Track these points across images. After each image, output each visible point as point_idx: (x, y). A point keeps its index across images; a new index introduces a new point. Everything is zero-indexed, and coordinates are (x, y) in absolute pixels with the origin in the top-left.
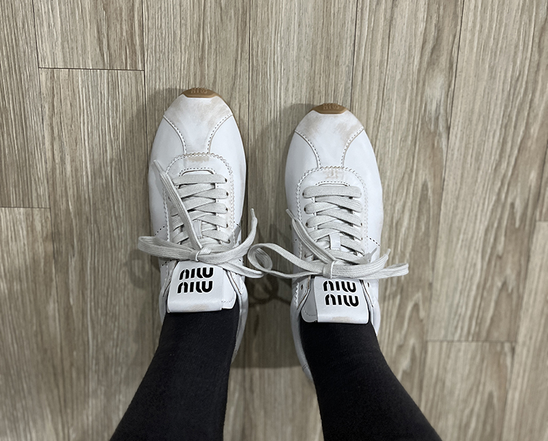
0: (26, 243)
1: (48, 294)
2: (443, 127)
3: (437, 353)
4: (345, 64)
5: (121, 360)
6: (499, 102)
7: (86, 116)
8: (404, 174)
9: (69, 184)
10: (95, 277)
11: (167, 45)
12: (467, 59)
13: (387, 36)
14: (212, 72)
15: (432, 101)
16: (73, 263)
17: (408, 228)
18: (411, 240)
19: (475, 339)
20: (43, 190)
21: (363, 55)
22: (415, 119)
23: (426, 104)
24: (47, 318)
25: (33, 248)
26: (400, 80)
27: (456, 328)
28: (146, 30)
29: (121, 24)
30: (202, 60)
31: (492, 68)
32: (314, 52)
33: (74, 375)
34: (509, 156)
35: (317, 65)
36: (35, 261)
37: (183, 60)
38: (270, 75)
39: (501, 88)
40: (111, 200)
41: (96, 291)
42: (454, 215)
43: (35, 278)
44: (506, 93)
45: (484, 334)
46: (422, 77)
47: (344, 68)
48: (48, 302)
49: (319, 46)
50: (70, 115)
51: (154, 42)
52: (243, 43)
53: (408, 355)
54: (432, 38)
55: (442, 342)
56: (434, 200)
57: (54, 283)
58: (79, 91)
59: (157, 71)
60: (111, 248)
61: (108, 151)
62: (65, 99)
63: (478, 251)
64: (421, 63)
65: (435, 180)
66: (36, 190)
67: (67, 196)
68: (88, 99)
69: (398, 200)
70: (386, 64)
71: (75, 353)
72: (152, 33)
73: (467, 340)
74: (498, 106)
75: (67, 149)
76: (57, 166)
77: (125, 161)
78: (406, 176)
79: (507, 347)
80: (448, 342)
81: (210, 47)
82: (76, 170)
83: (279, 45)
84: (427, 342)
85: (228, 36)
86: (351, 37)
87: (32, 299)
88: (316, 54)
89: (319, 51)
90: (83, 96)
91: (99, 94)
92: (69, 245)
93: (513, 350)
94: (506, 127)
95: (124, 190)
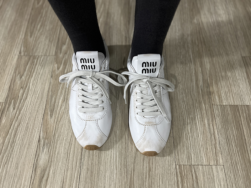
0: (221, 91)
1: (210, 71)
2: (42, 141)
3: (51, 51)
4: (84, 170)
5: (178, 48)
6: (15, 153)
7: (200, 144)
8: (60, 121)
9: (205, 115)
10: (191, 78)
11: (166, 177)
12: (28, 172)
13: (64, 182)
14: (145, 165)
15: (46, 153)
16: (201, 83)
17: (59, 99)
18: (59, 94)
19: (35, 57)
20: (216, 112)
21: (76, 174)
22: (54, 145)
23: (48, 152)
24: (210, 62)
25: (218, 89)
26: (60, 162)
27: (42, 61)
28: (176, 184)
29: (187, 186)
30: (150, 170)
31: (17, 168)
32: (98, 174)
33: (197, 42)
34: (13, 129)
35: (97, 169)
36: (217, 84)
37: (158, 170)
38: (118, 164)
39: (14, 159)
40: (187, 109)
41: (190, 73)
42: (40, 104)
43: (216, 77)
44: (12, 157)
45: (31, 59)
46: (49, 164)
47: (85, 167)
48: (210, 68)
49: (96, 177)
50: (207, 144)
51: (172, 178)
52: (131, 178)
53: (63, 51)
54: (43, 182)
55: (49, 55)
56: (48, 110)
57: (208, 76)
58: (204, 155)
59: (170, 165)
60: (185, 90)
61: (189, 129)
62: (210, 151)
63: (31, 90)
64: (49, 170)
65: (47, 119)
66: (219, 113)
67: (206, 110)
68: (200, 152)
69: (63, 110)
70: (66, 169)
71: (197, 50)
72: (173, 183)
73: (39, 56)
74: (16, 151)
75: (208, 130)
76: (211, 122)
77: (182, 125)
78: (59, 121)
79: (22, 54)
80: (46, 55)
81: (146, 176)
82: (203, 121)
83: (114, 178)
84: (55, 55)
85: (138, 182)
86: (81, 182)
87: (216, 69)
88: (97, 173)
89: (96, 175)
90: (202, 153)
91: (195, 154)
92: (203, 90)
93: (20, 53)
94: (13, 142)
95: (181, 113)
